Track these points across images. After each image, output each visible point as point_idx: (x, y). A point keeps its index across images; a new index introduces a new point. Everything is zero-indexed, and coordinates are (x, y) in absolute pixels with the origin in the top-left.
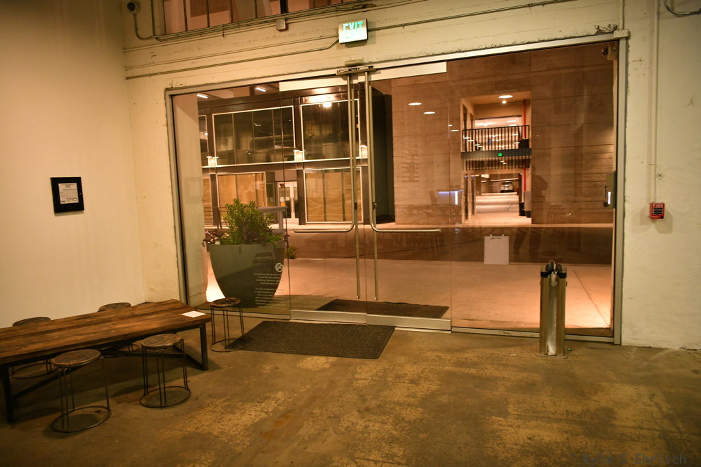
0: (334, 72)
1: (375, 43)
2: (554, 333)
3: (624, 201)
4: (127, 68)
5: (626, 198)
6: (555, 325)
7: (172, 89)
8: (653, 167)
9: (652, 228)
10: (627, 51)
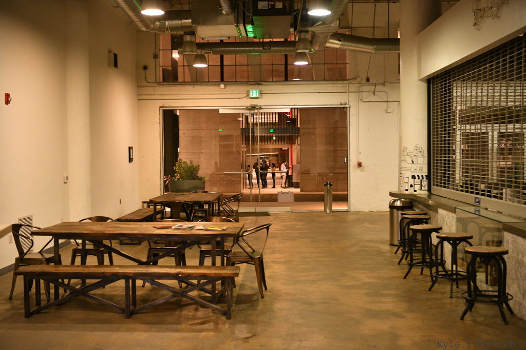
0: (245, 108)
1: (262, 98)
3: (350, 161)
4: (139, 95)
7: (163, 107)
8: (358, 150)
9: (358, 170)
10: (350, 111)
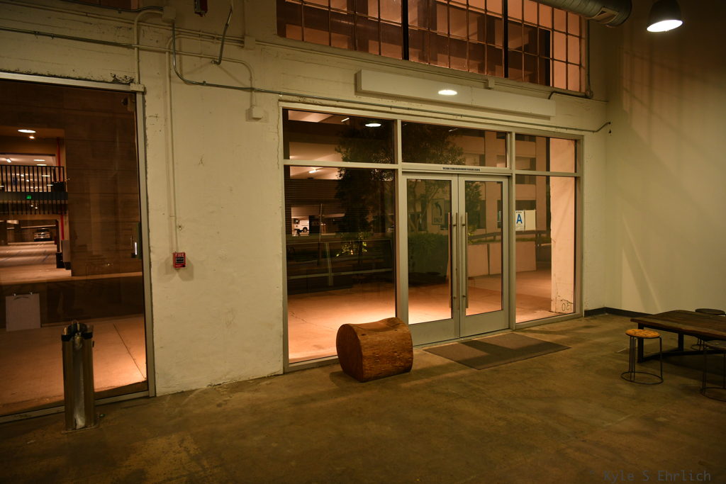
2: (82, 402)
3: (150, 251)
5: (151, 249)
6: (83, 393)
8: (174, 218)
9: (176, 277)
10: (144, 106)
